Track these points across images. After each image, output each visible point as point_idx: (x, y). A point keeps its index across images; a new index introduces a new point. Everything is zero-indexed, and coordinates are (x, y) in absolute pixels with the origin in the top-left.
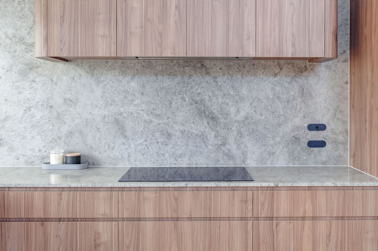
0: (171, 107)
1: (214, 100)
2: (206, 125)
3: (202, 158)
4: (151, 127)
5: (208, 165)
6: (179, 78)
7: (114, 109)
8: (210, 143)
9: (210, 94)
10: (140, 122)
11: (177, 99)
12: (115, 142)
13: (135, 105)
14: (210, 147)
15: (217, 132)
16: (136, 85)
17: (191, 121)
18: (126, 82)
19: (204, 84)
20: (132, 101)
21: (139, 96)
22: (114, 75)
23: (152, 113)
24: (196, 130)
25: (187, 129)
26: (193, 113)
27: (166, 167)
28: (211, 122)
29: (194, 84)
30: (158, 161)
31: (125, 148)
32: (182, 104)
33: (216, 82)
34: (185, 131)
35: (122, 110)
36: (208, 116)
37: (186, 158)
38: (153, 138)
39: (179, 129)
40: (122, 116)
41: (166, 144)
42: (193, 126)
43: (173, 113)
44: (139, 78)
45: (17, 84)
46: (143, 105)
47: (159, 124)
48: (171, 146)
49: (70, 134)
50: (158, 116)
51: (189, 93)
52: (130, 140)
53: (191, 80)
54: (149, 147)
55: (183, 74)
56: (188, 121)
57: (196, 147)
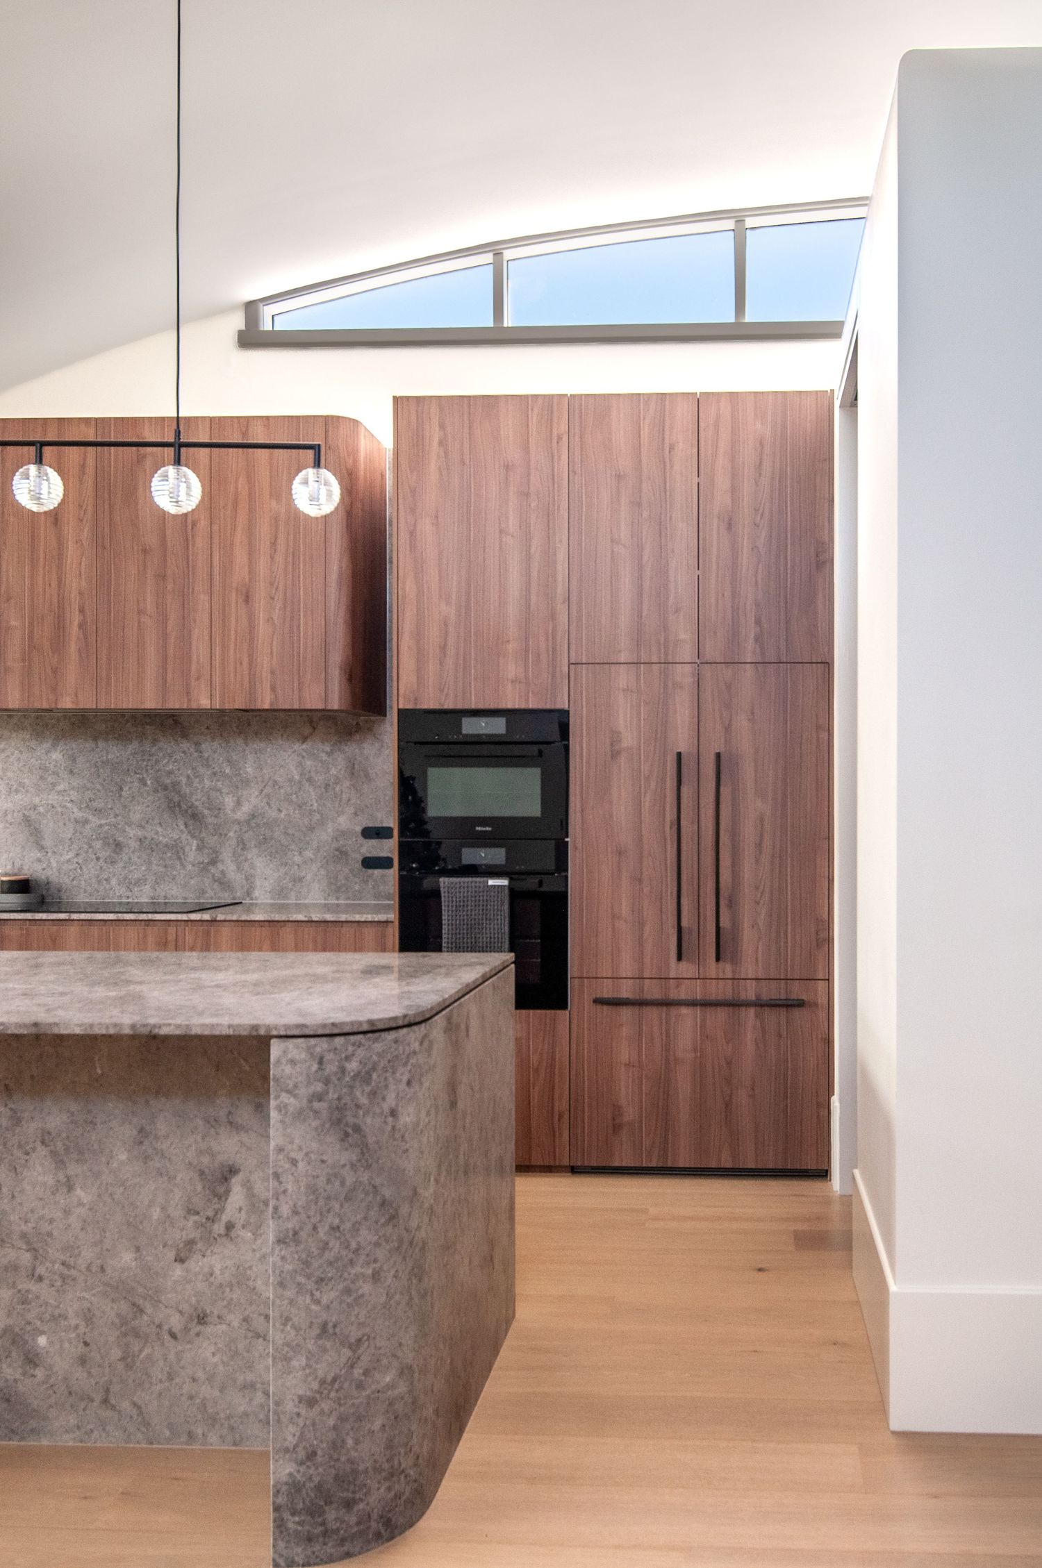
0: (120, 796)
1: (196, 782)
2: (182, 827)
3: (175, 888)
4: (87, 830)
5: (186, 898)
6: (135, 745)
7: (22, 800)
8: (189, 860)
9: (189, 772)
10: (67, 823)
11: (131, 782)
12: (24, 857)
13: (59, 793)
14: (190, 867)
15: (202, 840)
16: (61, 757)
17: (157, 821)
18: (43, 751)
19: (178, 756)
20: (54, 785)
21: (66, 776)
22: (23, 740)
23: (88, 806)
24: (164, 836)
25: (149, 835)
26: (159, 807)
27: (113, 902)
28: (191, 822)
29: (161, 755)
30: (98, 892)
31: (40, 867)
32: (141, 791)
33: (201, 752)
34: (145, 838)
35: (37, 800)
36: (186, 811)
37: (147, 886)
38: (90, 850)
39: (134, 836)
40: (36, 812)
41: (112, 862)
42: (160, 829)
43: (125, 807)
44: (65, 744)
46: (72, 792)
47: (101, 826)
48: (121, 865)
50: (98, 812)
51: (151, 771)
52: (49, 854)
53: (156, 747)
54: (84, 867)
55: (142, 737)
56: (150, 821)
57: (166, 866)
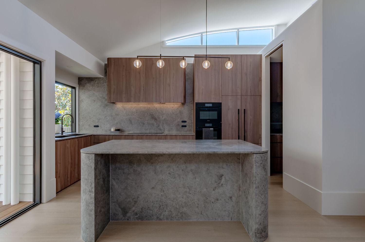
0: (144, 116)
1: (156, 114)
2: (154, 121)
3: (153, 130)
4: (139, 121)
5: (154, 132)
6: (146, 108)
9: (155, 112)
10: (136, 120)
11: (146, 114)
13: (135, 116)
14: (155, 127)
15: (157, 123)
16: (135, 110)
17: (150, 120)
18: (132, 109)
19: (153, 110)
20: (134, 114)
21: (136, 113)
24: (151, 122)
25: (149, 122)
26: (150, 118)
27: (143, 132)
29: (151, 110)
32: (148, 115)
33: (157, 109)
36: (154, 118)
37: (148, 130)
38: (140, 124)
39: (146, 122)
40: (131, 119)
43: (145, 118)
44: (136, 108)
45: (103, 110)
47: (141, 121)
48: (144, 127)
49: (117, 123)
50: (141, 119)
51: (149, 112)
52: (133, 125)
54: (138, 127)
57: (151, 127)
